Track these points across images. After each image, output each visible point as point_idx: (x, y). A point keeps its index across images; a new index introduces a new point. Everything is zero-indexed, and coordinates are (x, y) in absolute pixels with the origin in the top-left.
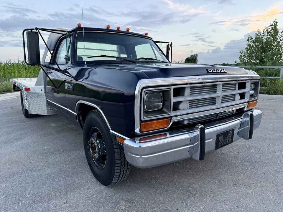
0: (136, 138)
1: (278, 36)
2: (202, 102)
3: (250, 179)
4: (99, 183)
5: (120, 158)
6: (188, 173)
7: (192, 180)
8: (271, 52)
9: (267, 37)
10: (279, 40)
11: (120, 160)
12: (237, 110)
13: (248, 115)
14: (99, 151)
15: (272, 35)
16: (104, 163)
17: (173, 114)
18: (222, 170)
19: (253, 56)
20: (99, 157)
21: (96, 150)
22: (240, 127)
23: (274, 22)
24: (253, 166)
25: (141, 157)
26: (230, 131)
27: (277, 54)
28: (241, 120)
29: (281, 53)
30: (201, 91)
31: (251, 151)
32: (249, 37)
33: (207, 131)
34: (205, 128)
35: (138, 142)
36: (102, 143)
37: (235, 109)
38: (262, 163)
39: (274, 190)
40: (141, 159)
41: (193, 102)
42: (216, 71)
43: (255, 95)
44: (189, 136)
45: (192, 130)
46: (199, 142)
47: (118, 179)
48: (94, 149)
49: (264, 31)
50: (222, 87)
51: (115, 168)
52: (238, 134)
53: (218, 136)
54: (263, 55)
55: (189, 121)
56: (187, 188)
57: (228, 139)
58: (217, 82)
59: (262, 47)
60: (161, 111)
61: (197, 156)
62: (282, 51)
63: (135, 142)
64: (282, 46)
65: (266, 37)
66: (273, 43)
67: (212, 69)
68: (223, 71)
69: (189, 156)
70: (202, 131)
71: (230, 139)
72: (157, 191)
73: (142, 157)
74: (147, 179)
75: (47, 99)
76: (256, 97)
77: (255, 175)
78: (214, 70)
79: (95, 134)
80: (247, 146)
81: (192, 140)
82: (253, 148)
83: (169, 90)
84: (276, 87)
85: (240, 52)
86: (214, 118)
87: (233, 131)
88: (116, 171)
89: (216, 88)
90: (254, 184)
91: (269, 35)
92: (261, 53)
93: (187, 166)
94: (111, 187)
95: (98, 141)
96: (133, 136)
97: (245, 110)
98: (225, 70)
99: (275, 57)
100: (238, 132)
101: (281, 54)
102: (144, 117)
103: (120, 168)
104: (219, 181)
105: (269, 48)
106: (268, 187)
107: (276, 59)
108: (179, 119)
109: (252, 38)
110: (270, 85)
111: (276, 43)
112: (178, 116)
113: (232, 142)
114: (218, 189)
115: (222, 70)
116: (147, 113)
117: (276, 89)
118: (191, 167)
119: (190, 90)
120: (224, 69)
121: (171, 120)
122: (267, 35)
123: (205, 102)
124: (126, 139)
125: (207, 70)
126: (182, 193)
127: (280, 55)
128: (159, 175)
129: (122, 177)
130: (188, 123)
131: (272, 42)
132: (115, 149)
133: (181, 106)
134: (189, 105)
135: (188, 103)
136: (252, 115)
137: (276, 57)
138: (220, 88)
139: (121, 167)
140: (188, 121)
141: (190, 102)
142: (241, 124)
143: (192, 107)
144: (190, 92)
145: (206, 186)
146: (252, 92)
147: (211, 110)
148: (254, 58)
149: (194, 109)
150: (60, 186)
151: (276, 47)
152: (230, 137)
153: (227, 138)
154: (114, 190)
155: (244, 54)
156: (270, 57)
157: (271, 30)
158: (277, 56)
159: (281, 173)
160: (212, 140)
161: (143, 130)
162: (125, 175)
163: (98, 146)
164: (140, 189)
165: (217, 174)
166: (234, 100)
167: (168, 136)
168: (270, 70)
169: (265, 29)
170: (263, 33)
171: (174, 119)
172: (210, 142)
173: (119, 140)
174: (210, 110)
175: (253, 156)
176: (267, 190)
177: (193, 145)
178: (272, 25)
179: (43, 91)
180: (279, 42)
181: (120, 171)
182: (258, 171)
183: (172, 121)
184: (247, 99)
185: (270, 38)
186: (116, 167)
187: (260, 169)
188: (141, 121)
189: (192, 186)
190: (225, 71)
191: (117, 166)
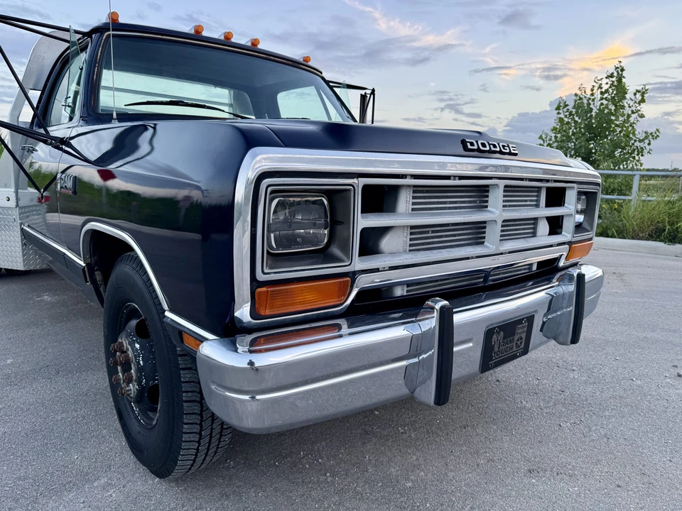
0: (239, 339)
1: (626, 101)
2: (446, 236)
3: (573, 453)
4: (142, 468)
5: (198, 399)
6: (405, 436)
7: (414, 458)
8: (609, 138)
9: (602, 104)
10: (628, 111)
11: (199, 405)
12: (540, 264)
13: (571, 277)
14: (141, 374)
15: (613, 98)
16: (155, 410)
17: (359, 264)
18: (495, 427)
19: (569, 148)
20: (140, 393)
21: (132, 371)
22: (549, 309)
23: (616, 68)
24: (577, 418)
25: (253, 398)
26: (523, 319)
27: (623, 144)
28: (552, 291)
29: (633, 141)
30: (445, 203)
31: (572, 375)
32: (560, 103)
33: (458, 318)
34: (454, 310)
35: (246, 349)
36: (148, 352)
37: (535, 258)
38: (600, 409)
39: (637, 487)
40: (254, 404)
41: (420, 233)
42: (488, 148)
43: (586, 225)
44: (406, 332)
45: (416, 315)
46: (434, 352)
47: (194, 461)
48: (126, 368)
49: (592, 90)
50: (504, 196)
51: (183, 428)
52: (541, 330)
53: (489, 333)
54: (592, 146)
55: (409, 288)
56: (398, 482)
57: (517, 344)
58: (491, 178)
59: (589, 127)
60: (323, 255)
61: (428, 393)
62: (634, 138)
63: (236, 351)
64: (634, 125)
65: (599, 103)
66: (613, 118)
67: (477, 142)
68: (508, 151)
69: (405, 391)
70: (446, 316)
71: (521, 343)
72: (313, 493)
73: (258, 397)
74: (285, 457)
75: (21, 224)
76: (589, 231)
77: (584, 442)
78: (484, 145)
79: (134, 323)
80: (561, 363)
81: (415, 346)
82: (574, 368)
83: (349, 190)
84: (621, 220)
85: (539, 136)
86: (480, 282)
87: (530, 319)
88: (185, 437)
89: (487, 196)
90: (584, 470)
91: (606, 99)
92: (588, 140)
93: (402, 415)
94: (176, 480)
95: (137, 346)
96: (229, 331)
97: (561, 264)
98: (512, 149)
99: (620, 150)
100: (544, 323)
101: (633, 144)
102: (266, 271)
103: (198, 427)
104: (488, 461)
105: (607, 129)
106: (620, 478)
107: (620, 155)
108: (380, 282)
109: (567, 105)
110: (608, 215)
111: (621, 119)
112: (377, 270)
113: (525, 351)
114: (486, 483)
115: (504, 146)
116: (275, 259)
117: (623, 224)
118: (413, 419)
119: (414, 198)
120: (510, 146)
121: (353, 281)
122: (602, 99)
123: (455, 235)
124: (206, 339)
125: (464, 143)
126: (383, 497)
127: (631, 147)
128: (323, 443)
129: (206, 454)
130: (405, 294)
131: (613, 115)
132: (182, 372)
133: (386, 243)
134: (409, 242)
135: (405, 234)
136: (581, 277)
137: (620, 152)
138: (496, 198)
139: (201, 425)
140: (406, 289)
141: (411, 234)
142: (551, 301)
143: (419, 247)
144: (414, 204)
145: (453, 476)
146: (580, 218)
147: (472, 258)
148: (570, 152)
149: (422, 252)
150: (19, 479)
151: (622, 128)
152: (522, 338)
153: (515, 341)
154: (185, 489)
155: (548, 142)
156: (607, 150)
157: (610, 87)
158: (623, 148)
159: (650, 435)
160: (471, 345)
161: (262, 313)
162: (217, 448)
163: (136, 360)
164: (262, 487)
165: (483, 439)
166: (534, 234)
167: (345, 329)
168: (608, 181)
169: (595, 84)
170: (592, 95)
171: (364, 282)
172: (467, 351)
173: (189, 342)
174: (468, 258)
175: (577, 388)
176: (619, 486)
177: (416, 360)
178: (612, 76)
179: (12, 203)
180: (629, 116)
181: (198, 436)
182: (590, 430)
183: (357, 287)
184: (567, 234)
185: (607, 107)
186: (185, 426)
187: (596, 425)
188: (255, 283)
189: (412, 477)
190: (513, 151)
191: (190, 422)
